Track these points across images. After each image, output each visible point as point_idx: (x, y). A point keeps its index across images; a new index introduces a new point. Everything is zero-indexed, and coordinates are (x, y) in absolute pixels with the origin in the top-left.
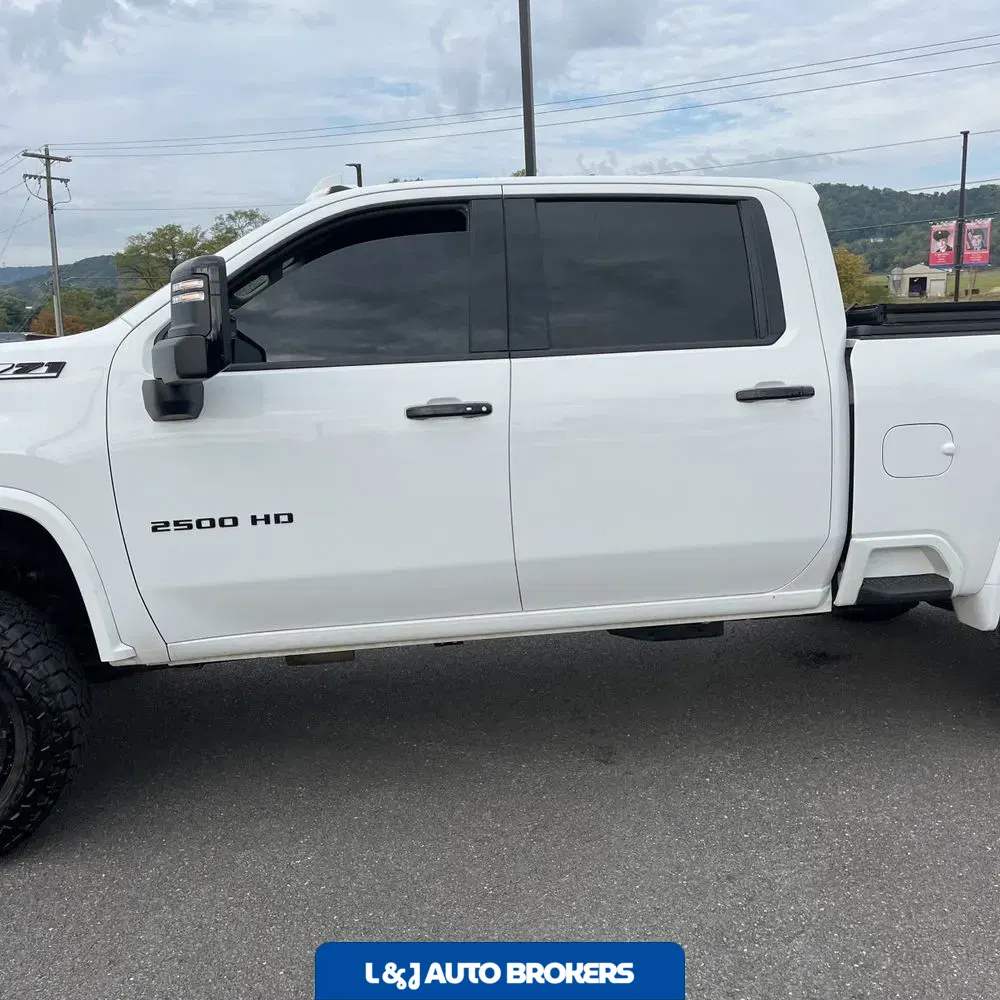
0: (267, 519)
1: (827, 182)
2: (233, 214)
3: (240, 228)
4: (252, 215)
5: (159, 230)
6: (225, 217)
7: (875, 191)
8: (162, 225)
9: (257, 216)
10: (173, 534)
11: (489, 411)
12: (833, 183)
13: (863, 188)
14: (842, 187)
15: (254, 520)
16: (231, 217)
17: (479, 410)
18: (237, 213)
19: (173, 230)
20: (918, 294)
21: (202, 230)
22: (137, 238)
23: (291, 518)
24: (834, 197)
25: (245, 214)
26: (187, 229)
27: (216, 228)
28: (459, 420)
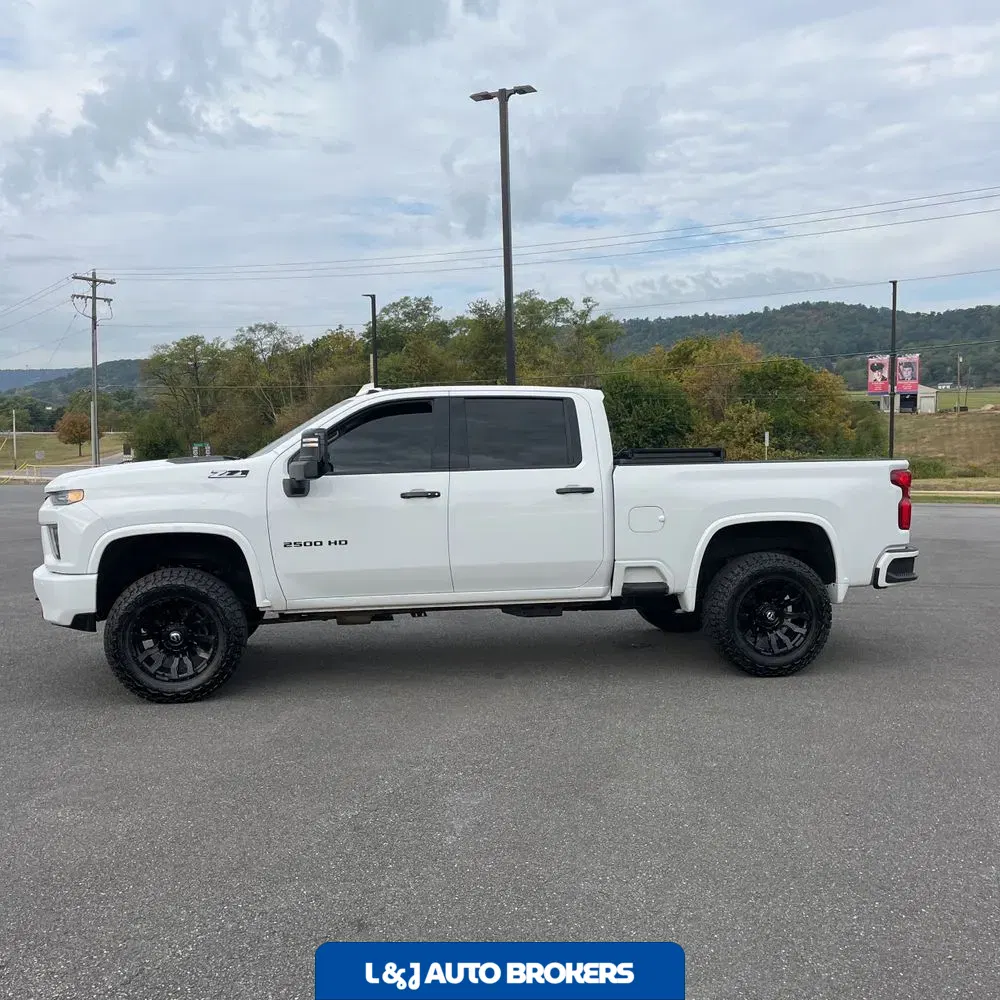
0: (335, 543)
1: (825, 301)
2: (253, 326)
3: (258, 339)
4: (271, 328)
5: (183, 340)
6: (246, 329)
7: (873, 310)
8: (186, 335)
9: (276, 329)
10: (293, 548)
11: (439, 495)
12: (832, 301)
13: (861, 308)
14: (840, 306)
15: (330, 543)
16: (251, 329)
17: (434, 495)
18: (257, 326)
19: (196, 341)
20: (910, 409)
21: (223, 340)
22: (162, 347)
23: (346, 543)
24: (833, 315)
25: (264, 326)
26: (209, 340)
27: (236, 339)
28: (425, 499)
